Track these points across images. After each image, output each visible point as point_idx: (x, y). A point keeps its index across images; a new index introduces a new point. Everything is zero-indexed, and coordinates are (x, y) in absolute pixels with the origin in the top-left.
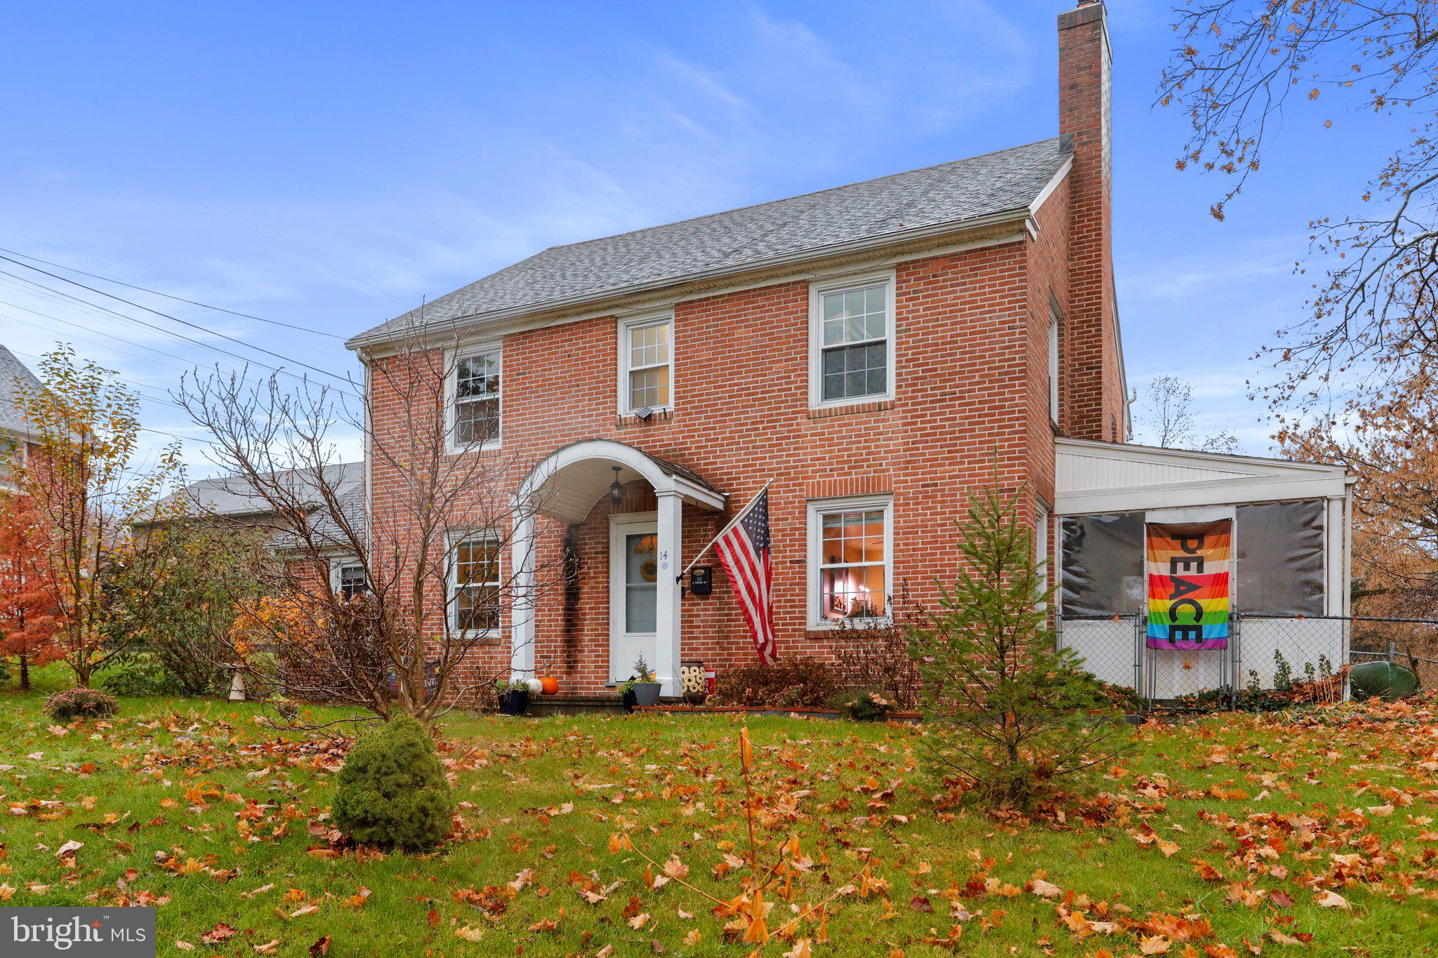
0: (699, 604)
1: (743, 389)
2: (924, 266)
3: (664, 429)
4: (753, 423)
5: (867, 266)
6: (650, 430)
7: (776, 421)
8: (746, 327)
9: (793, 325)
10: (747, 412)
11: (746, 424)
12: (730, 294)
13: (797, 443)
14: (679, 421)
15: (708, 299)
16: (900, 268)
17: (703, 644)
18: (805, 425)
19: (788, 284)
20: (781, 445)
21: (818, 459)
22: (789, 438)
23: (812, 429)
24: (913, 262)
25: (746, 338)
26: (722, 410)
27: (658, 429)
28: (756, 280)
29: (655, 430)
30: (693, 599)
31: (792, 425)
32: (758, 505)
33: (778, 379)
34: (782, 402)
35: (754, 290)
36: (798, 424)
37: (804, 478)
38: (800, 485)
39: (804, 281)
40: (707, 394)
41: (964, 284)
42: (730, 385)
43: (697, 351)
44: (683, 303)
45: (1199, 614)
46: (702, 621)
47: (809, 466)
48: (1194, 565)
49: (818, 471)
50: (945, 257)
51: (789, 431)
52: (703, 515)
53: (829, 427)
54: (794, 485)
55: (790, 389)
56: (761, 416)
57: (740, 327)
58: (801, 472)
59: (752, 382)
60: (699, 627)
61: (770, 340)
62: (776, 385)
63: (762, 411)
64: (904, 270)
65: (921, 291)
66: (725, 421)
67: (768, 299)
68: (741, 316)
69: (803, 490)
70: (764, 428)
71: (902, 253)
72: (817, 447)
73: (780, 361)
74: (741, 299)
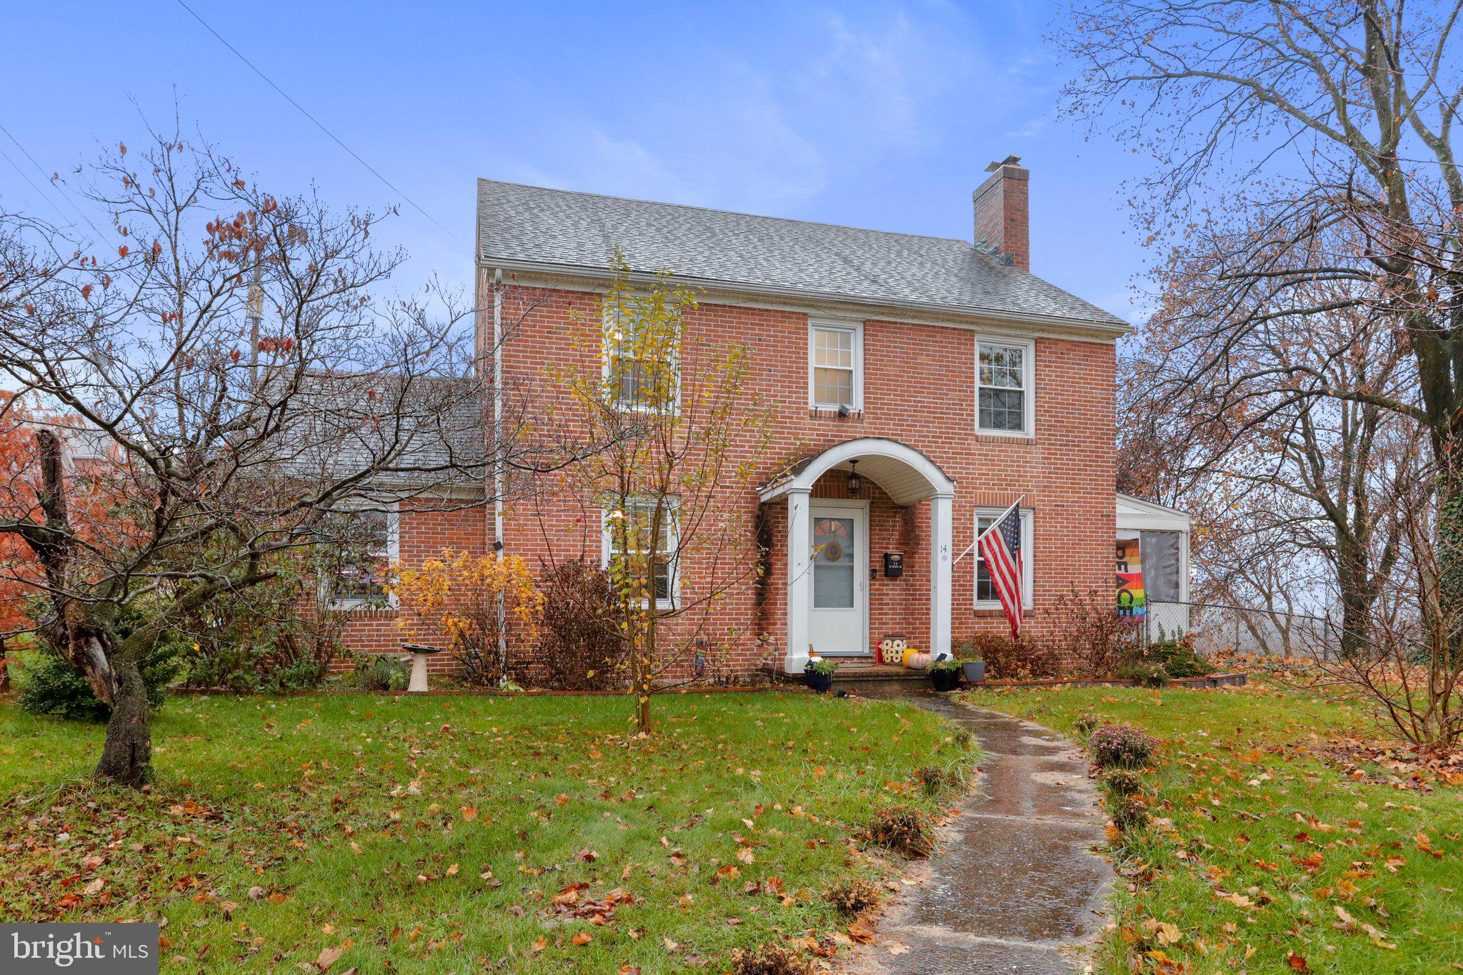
0: (888, 585)
1: (925, 407)
2: (1056, 344)
3: (857, 427)
4: (933, 437)
5: (1018, 332)
6: (843, 426)
7: (952, 438)
8: (927, 355)
9: (964, 363)
10: (929, 427)
11: (928, 437)
12: (913, 325)
13: (968, 459)
14: (870, 423)
15: (896, 323)
16: (1038, 341)
17: (892, 619)
18: (975, 447)
19: (961, 330)
20: (956, 458)
21: (984, 475)
22: (961, 454)
23: (979, 450)
24: (1048, 339)
25: (927, 364)
26: (907, 420)
27: (851, 427)
28: (937, 319)
29: (848, 427)
30: (882, 580)
31: (964, 444)
32: (1011, 514)
33: (954, 404)
34: (956, 424)
35: (934, 327)
36: (968, 444)
37: (973, 488)
38: (970, 493)
39: (973, 331)
40: (895, 405)
41: (1080, 364)
42: (915, 401)
43: (885, 366)
44: (873, 321)
45: (1132, 598)
46: (891, 599)
47: (977, 479)
48: (1123, 567)
49: (984, 484)
50: (1068, 341)
51: (962, 449)
52: (892, 508)
53: (992, 450)
54: (966, 493)
55: (962, 415)
56: (940, 433)
57: (922, 355)
58: (971, 483)
59: (932, 403)
60: (888, 604)
61: (946, 371)
62: (952, 409)
63: (940, 428)
64: (1042, 343)
65: (1054, 362)
66: (910, 431)
67: (945, 337)
68: (922, 345)
69: (971, 497)
70: (942, 443)
71: (1043, 331)
72: (983, 465)
73: (955, 390)
74: (923, 331)
